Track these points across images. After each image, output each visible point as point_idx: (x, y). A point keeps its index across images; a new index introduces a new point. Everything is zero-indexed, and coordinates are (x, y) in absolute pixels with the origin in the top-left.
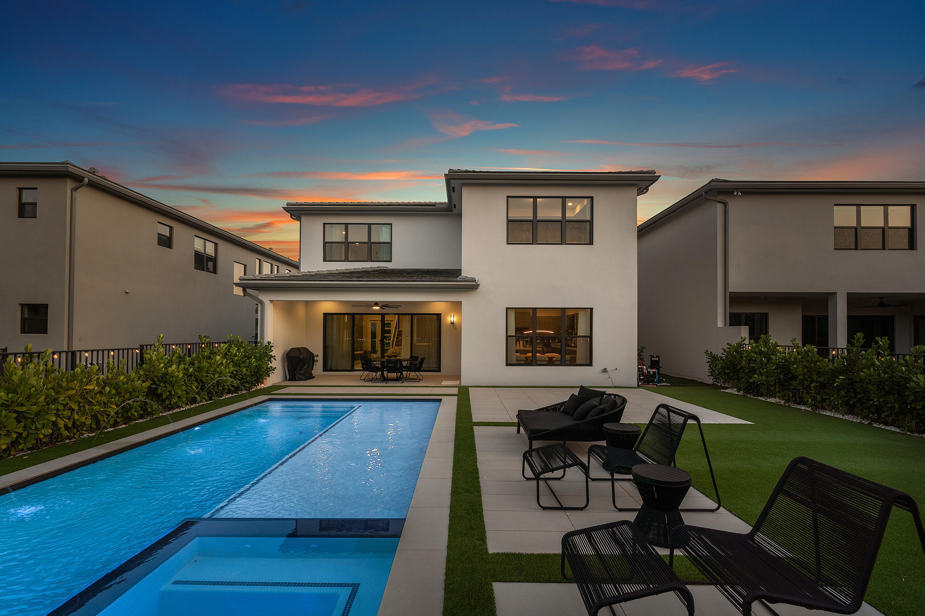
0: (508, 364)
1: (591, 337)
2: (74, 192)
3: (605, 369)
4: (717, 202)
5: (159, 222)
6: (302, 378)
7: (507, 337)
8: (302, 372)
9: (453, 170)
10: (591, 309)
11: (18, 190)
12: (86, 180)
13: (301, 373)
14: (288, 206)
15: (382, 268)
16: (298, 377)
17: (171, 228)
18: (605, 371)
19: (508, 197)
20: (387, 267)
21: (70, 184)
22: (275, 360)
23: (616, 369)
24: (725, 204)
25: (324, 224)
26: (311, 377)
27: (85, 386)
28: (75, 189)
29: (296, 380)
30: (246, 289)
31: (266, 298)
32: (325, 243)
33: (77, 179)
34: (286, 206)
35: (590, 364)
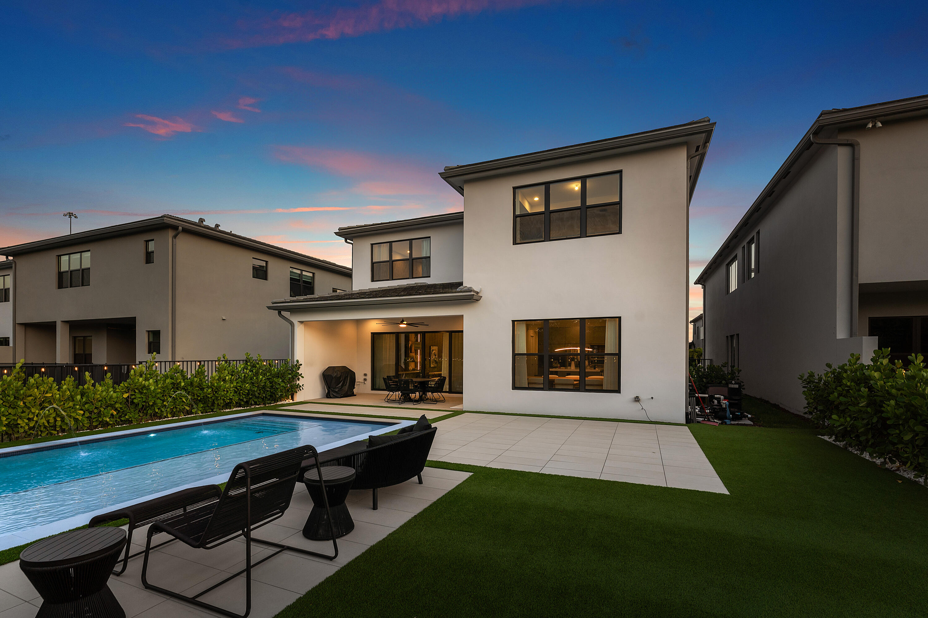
0: (515, 387)
1: (619, 355)
2: (174, 239)
3: (637, 397)
4: (837, 145)
5: (253, 258)
6: (336, 396)
7: (514, 355)
8: (337, 390)
9: (449, 167)
10: (620, 318)
11: (145, 242)
12: (180, 228)
13: (335, 391)
14: (340, 231)
15: (419, 284)
16: (333, 395)
17: (267, 262)
18: (637, 399)
19: (515, 188)
20: (425, 283)
21: (171, 233)
22: (303, 377)
23: (652, 398)
24: (852, 145)
25: (372, 245)
26: (353, 395)
27: (45, 394)
28: (175, 237)
29: (331, 398)
30: (280, 312)
31: (295, 319)
32: (373, 264)
33: (175, 228)
34: (338, 231)
35: (618, 391)
